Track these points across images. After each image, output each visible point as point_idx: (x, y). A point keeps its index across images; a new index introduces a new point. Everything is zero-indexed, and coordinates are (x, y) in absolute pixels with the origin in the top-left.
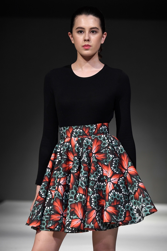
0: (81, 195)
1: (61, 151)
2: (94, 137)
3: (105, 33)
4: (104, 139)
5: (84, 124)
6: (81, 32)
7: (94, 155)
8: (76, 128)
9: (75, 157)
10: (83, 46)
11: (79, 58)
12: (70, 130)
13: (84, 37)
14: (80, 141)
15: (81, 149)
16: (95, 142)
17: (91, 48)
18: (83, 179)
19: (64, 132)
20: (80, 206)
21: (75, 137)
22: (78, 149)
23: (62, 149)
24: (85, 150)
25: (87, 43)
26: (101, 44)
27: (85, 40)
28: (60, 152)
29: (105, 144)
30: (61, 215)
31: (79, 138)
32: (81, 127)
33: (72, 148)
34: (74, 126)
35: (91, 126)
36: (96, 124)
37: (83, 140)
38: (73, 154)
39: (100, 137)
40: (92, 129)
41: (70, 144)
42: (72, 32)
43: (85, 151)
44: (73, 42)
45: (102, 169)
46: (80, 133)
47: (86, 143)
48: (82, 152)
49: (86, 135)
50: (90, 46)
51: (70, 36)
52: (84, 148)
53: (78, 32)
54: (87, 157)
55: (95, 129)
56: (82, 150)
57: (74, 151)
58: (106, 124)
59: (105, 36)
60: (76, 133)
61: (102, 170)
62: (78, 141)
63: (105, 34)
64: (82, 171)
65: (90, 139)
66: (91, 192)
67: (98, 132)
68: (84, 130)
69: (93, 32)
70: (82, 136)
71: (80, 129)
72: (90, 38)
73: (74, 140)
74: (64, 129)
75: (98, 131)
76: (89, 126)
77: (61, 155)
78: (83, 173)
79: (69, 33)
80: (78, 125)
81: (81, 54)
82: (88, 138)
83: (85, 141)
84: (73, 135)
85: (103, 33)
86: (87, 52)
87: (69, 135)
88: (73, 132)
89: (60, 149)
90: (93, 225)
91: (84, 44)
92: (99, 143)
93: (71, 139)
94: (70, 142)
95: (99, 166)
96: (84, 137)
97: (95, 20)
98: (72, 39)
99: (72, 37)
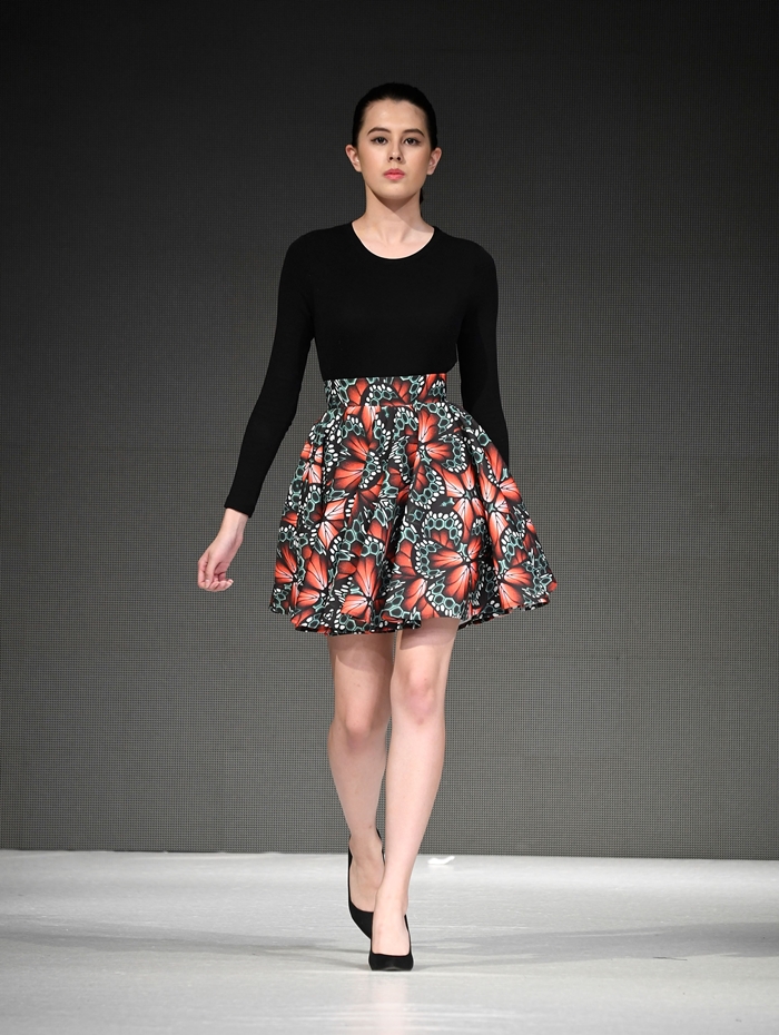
0: (376, 541)
1: (337, 438)
2: (419, 406)
3: (438, 149)
4: (442, 413)
5: (397, 375)
6: (381, 140)
7: (422, 447)
8: (377, 383)
9: (370, 450)
10: (386, 174)
11: (373, 204)
12: (359, 386)
13: (389, 153)
14: (387, 415)
15: (389, 433)
16: (424, 419)
17: (404, 179)
18: (386, 504)
19: (342, 393)
20: (369, 567)
21: (374, 404)
22: (379, 433)
23: (339, 433)
24: (397, 435)
25: (394, 165)
26: (428, 176)
27: (391, 158)
28: (334, 442)
29: (445, 422)
30: (320, 591)
31: (385, 408)
32: (389, 381)
33: (365, 431)
34: (371, 378)
35: (414, 379)
36: (424, 374)
37: (393, 412)
38: (368, 445)
39: (433, 408)
40: (415, 387)
41: (360, 421)
42: (355, 144)
43: (397, 439)
44: (358, 169)
45: (442, 481)
46: (386, 394)
47: (402, 420)
48: (390, 441)
49: (400, 400)
50: (403, 174)
51: (351, 154)
52: (396, 431)
53: (374, 140)
54: (401, 451)
55: (423, 386)
56: (392, 435)
57: (370, 437)
58: (443, 375)
59: (437, 157)
60: (377, 395)
61: (444, 485)
62: (381, 414)
63: (437, 152)
64: (385, 485)
65: (410, 410)
66: (415, 536)
67: (430, 396)
68: (397, 389)
69: (411, 141)
70: (390, 402)
71: (387, 385)
72: (402, 153)
73: (371, 412)
74: (344, 384)
75: (428, 391)
76: (410, 378)
77: (338, 448)
78: (386, 490)
79: (350, 146)
80: (382, 376)
81: (378, 193)
82: (406, 408)
83: (398, 414)
84: (368, 399)
85: (433, 148)
86: (394, 189)
87: (358, 400)
88: (367, 392)
89: (335, 434)
90: (418, 613)
91: (387, 169)
92: (431, 421)
93: (362, 409)
94: (359, 416)
95: (435, 473)
96: (396, 405)
97: (416, 113)
98: (355, 161)
99: (355, 155)
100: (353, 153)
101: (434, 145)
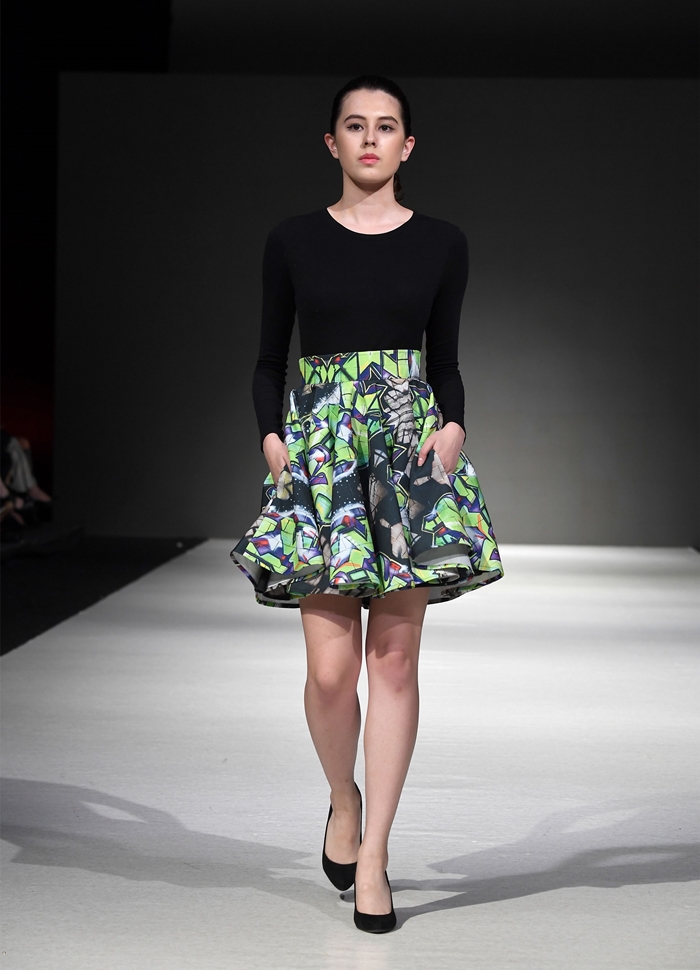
3: (411, 138)
6: (356, 127)
10: (361, 159)
11: (349, 188)
13: (364, 138)
17: (379, 163)
25: (370, 150)
26: (402, 162)
27: (366, 144)
42: (333, 132)
44: (336, 156)
50: (378, 159)
51: (329, 142)
53: (350, 128)
59: (410, 146)
63: (411, 140)
69: (384, 128)
72: (377, 139)
79: (328, 135)
81: (352, 175)
85: (407, 136)
86: (369, 173)
91: (362, 153)
97: (390, 101)
98: (334, 150)
99: (334, 143)
100: (331, 141)
101: (408, 133)
